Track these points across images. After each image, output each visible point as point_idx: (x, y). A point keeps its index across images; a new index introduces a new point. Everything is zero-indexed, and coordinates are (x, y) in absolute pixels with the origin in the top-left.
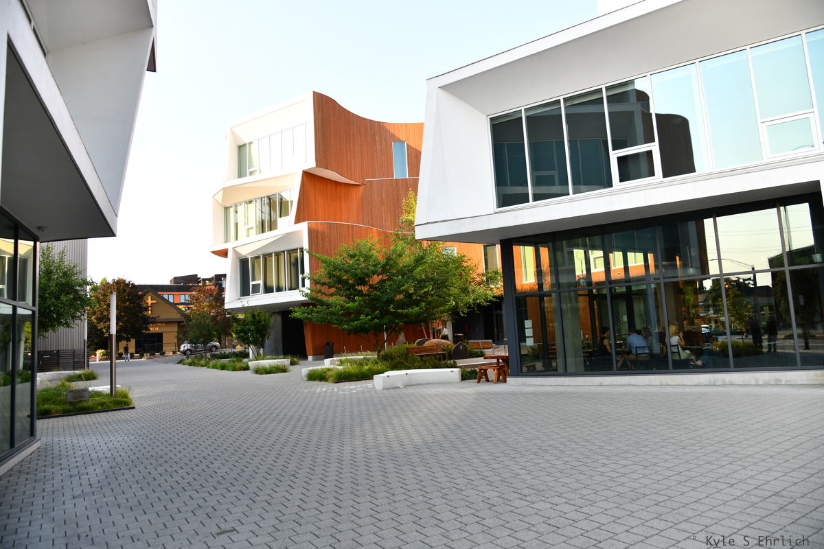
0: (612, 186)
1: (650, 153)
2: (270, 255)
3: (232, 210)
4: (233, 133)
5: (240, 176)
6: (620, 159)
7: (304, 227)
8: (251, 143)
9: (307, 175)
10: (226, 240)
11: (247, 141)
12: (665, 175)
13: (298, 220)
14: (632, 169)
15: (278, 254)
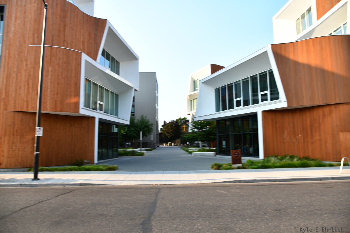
0: (234, 108)
3: (193, 101)
4: (192, 78)
5: (195, 90)
8: (197, 80)
10: (191, 111)
11: (196, 79)
12: (243, 106)
14: (238, 104)
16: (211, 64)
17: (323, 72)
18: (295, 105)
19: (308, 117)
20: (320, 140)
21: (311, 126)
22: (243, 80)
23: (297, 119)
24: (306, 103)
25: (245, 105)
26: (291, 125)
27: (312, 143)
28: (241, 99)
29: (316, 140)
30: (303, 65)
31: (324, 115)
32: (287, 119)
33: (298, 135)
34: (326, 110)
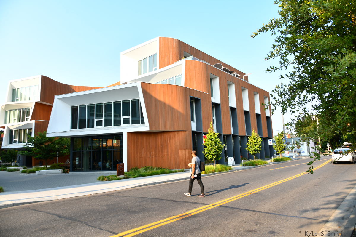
0: (94, 127)
1: (102, 120)
2: (22, 130)
3: (8, 112)
4: (11, 84)
5: (13, 100)
6: (97, 121)
7: (33, 122)
8: (18, 88)
9: (37, 103)
11: (16, 88)
12: (105, 126)
13: (31, 119)
14: (99, 124)
15: (25, 130)
16: (42, 76)
17: (172, 109)
18: (154, 130)
19: (159, 139)
20: (168, 155)
21: (162, 145)
22: (105, 103)
23: (152, 139)
24: (161, 129)
25: (106, 125)
26: (148, 144)
27: (162, 157)
28: (103, 119)
29: (165, 155)
30: (161, 102)
31: (170, 138)
32: (145, 139)
33: (152, 152)
34: (172, 134)
